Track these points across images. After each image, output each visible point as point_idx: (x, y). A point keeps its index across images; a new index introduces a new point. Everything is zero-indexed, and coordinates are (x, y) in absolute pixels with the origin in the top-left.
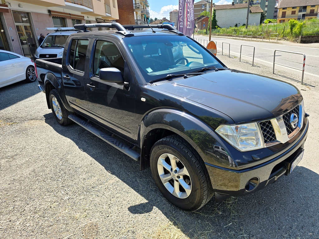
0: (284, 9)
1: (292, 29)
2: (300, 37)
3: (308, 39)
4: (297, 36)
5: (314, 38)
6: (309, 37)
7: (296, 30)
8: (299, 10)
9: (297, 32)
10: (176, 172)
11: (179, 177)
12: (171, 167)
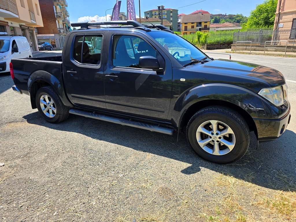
0: (185, 24)
1: (199, 39)
2: (206, 45)
3: (212, 47)
4: (203, 44)
5: (215, 46)
6: (212, 45)
7: (202, 39)
8: (197, 25)
9: (203, 41)
10: (217, 134)
11: (220, 138)
12: (211, 132)
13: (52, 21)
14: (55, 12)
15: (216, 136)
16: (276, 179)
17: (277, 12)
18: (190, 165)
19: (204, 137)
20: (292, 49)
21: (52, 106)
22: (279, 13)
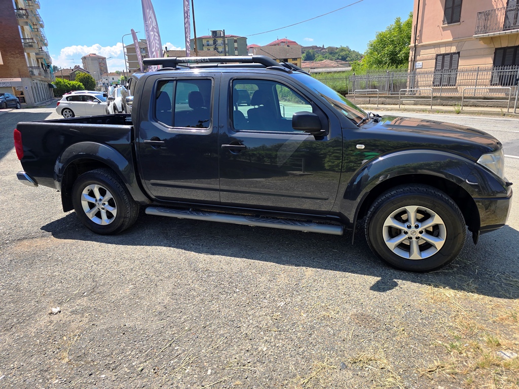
10: (417, 227)
11: (421, 232)
12: (406, 224)
13: (16, 54)
14: (22, 37)
15: (415, 230)
16: (506, 284)
17: (412, 44)
18: (379, 279)
19: (393, 233)
20: (439, 101)
21: (107, 203)
22: (415, 46)
